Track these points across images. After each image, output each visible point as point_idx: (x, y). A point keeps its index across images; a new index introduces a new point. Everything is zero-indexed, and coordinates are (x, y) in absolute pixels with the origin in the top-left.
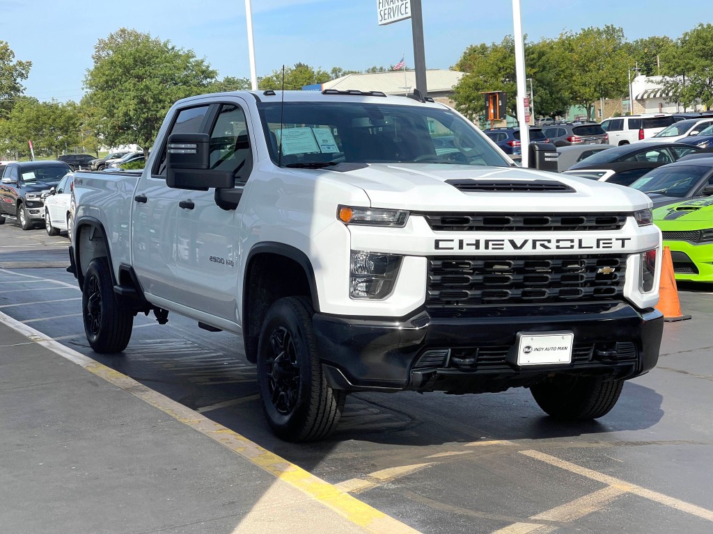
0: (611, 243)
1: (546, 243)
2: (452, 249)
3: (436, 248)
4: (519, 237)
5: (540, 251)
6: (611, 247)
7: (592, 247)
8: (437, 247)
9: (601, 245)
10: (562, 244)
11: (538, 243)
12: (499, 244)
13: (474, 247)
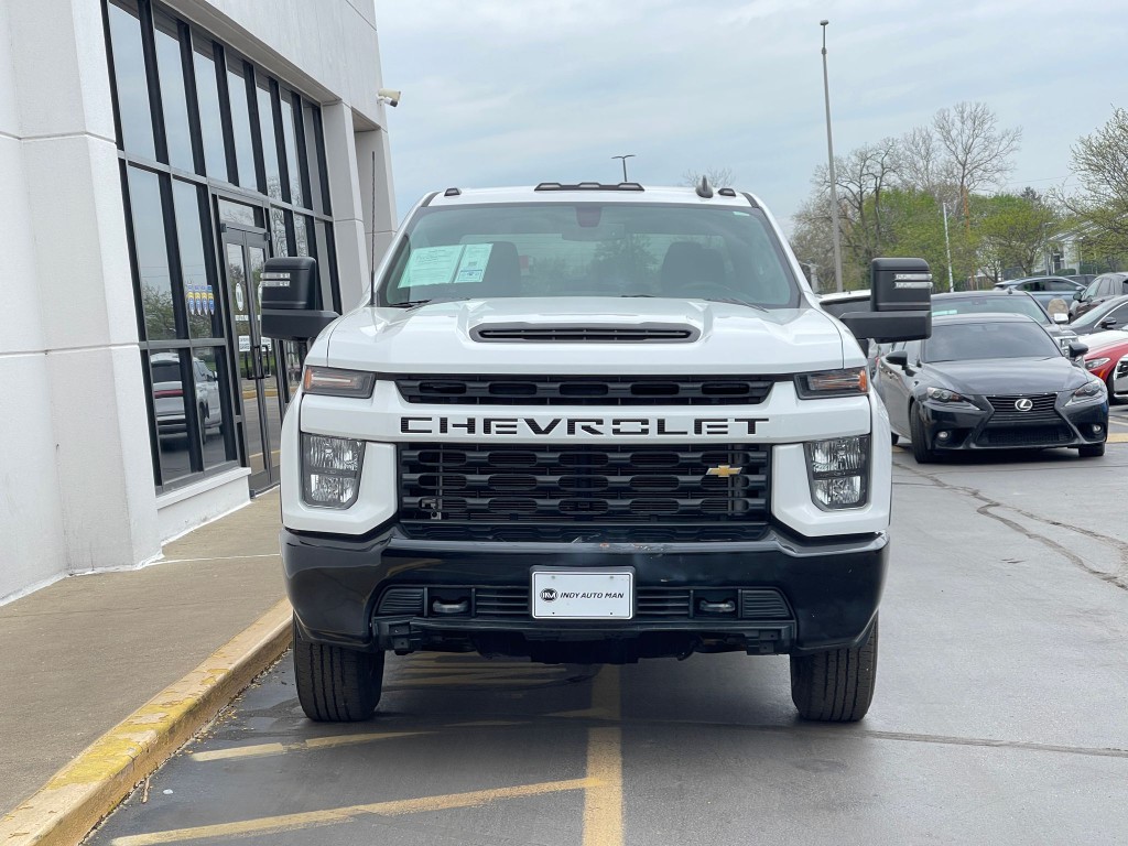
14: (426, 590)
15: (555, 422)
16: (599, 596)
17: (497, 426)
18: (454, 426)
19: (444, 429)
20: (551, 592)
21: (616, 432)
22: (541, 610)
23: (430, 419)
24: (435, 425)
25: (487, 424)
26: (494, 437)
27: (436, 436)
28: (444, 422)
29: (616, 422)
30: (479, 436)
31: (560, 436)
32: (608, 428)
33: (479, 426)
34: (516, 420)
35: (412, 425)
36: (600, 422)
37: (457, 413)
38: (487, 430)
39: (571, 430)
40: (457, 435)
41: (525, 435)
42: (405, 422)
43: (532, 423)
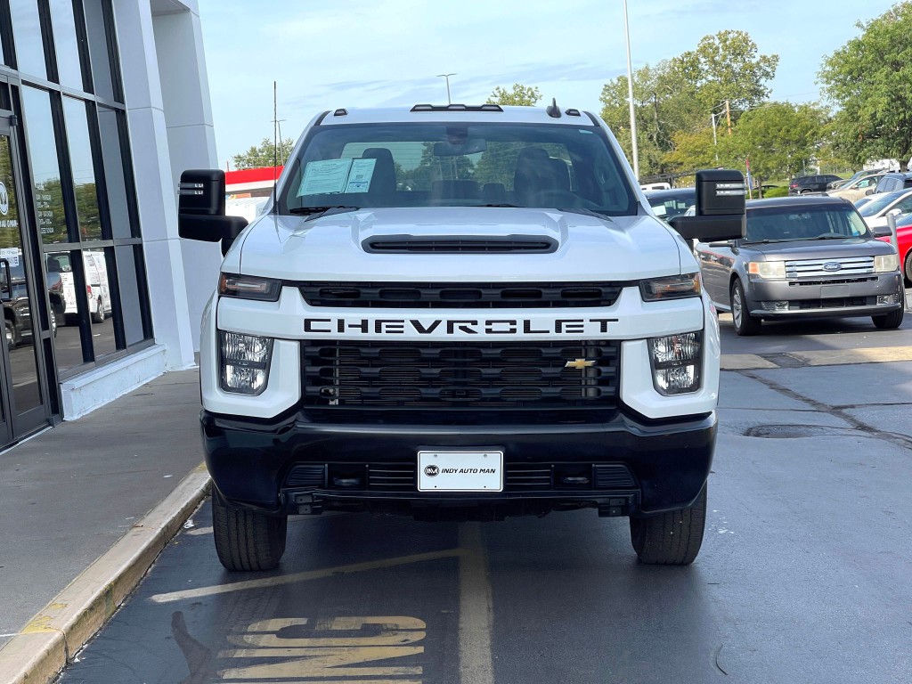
0: (582, 326)
1: (469, 326)
2: (329, 331)
3: (306, 330)
4: (426, 316)
5: (459, 335)
6: (582, 331)
7: (548, 332)
8: (307, 328)
9: (564, 328)
10: (494, 327)
11: (456, 326)
12: (397, 325)
13: (360, 329)
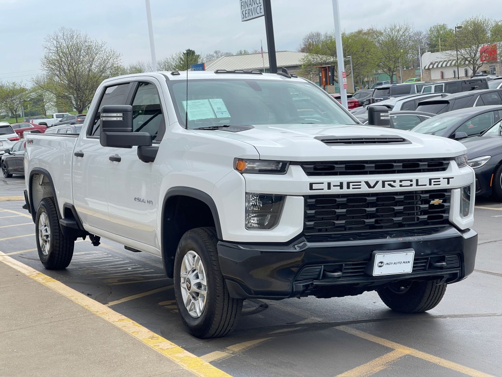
14: (323, 266)
15: (377, 182)
16: (400, 263)
17: (353, 185)
18: (334, 186)
19: (329, 188)
20: (382, 263)
21: (401, 186)
22: (377, 272)
23: (323, 183)
24: (325, 186)
25: (348, 184)
26: (351, 191)
27: (326, 191)
28: (329, 184)
29: (401, 181)
30: (345, 191)
31: (379, 189)
32: (397, 184)
33: (345, 186)
34: (360, 182)
35: (314, 186)
36: (394, 181)
37: (335, 179)
38: (348, 187)
39: (383, 186)
40: (335, 190)
41: (364, 189)
42: (311, 185)
43: (367, 183)
